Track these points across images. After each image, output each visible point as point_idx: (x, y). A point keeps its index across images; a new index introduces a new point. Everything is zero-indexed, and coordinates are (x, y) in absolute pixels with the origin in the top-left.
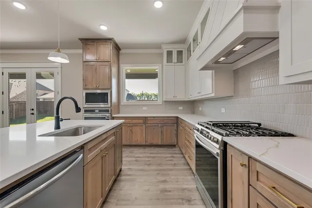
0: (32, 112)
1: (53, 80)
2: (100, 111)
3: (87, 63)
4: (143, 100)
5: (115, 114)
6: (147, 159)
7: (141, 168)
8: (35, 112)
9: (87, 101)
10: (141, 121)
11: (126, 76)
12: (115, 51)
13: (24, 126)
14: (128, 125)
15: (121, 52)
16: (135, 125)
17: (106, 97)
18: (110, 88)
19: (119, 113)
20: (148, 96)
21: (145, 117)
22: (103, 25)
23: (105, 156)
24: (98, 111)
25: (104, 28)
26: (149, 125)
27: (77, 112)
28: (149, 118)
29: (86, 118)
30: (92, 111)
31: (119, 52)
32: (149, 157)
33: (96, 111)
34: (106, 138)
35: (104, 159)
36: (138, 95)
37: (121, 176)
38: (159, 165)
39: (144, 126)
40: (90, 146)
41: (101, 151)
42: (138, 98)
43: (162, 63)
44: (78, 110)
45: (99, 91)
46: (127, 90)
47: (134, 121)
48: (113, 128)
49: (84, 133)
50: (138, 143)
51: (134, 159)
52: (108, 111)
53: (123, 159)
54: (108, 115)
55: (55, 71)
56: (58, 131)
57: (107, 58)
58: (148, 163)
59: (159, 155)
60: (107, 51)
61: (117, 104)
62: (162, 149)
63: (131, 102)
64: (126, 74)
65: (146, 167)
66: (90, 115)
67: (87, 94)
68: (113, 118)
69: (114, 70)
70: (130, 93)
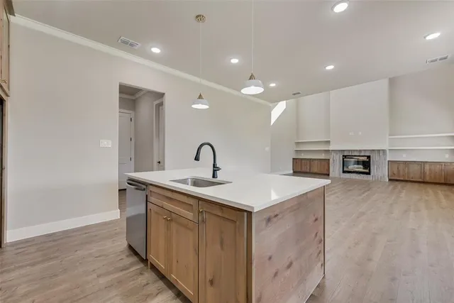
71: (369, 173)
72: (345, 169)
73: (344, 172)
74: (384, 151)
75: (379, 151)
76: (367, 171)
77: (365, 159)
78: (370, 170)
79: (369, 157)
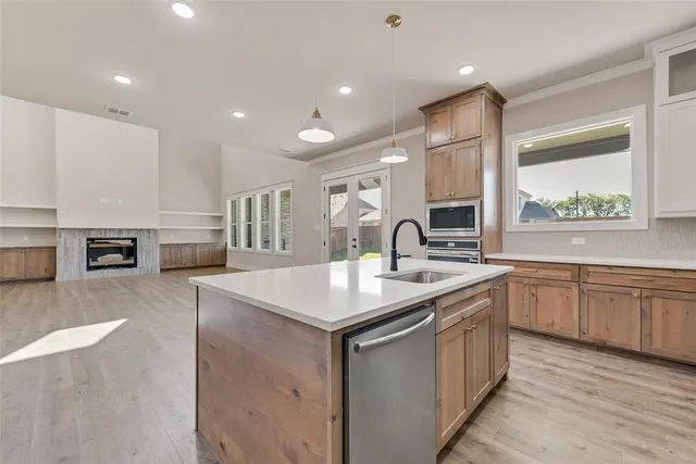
0: (354, 243)
1: (379, 189)
2: (459, 245)
3: (433, 151)
4: (577, 219)
5: (490, 253)
6: (584, 378)
7: (563, 391)
8: (357, 243)
9: (433, 225)
10: (567, 275)
11: (520, 159)
12: (491, 109)
13: (344, 264)
14: (526, 281)
15: (505, 107)
16: (546, 282)
17: (469, 216)
18: (480, 196)
19: (500, 250)
20: (598, 205)
21: (579, 265)
22: (464, 66)
23: (471, 331)
24: (453, 245)
25: (466, 71)
26: (590, 287)
27: (421, 245)
28: (591, 269)
29: (430, 258)
30: (443, 245)
31: (501, 109)
32: (592, 375)
33: (449, 244)
34: (472, 297)
35: (467, 336)
36: (560, 205)
37: (506, 390)
38: (630, 405)
39: (575, 290)
40: (445, 303)
41: (463, 319)
42: (561, 214)
43: (649, 102)
44: (423, 240)
45: (454, 204)
46: (523, 193)
47: (542, 273)
48: (486, 281)
49: (431, 282)
50: (555, 330)
51: (541, 366)
52: (474, 245)
53: (511, 357)
54: (474, 253)
55: (382, 175)
56: (394, 273)
57: (474, 132)
58: (589, 387)
59: (629, 379)
60: (473, 116)
61: (495, 229)
62: (644, 365)
63: (534, 225)
64: (520, 155)
65: (581, 397)
66: (438, 252)
67: (433, 212)
68: (487, 261)
69: (489, 152)
70: (532, 200)
71: (134, 265)
72: (92, 264)
73: (89, 268)
74: (155, 230)
75: (148, 230)
76: (132, 262)
77: (129, 243)
78: (136, 260)
79: (134, 240)
